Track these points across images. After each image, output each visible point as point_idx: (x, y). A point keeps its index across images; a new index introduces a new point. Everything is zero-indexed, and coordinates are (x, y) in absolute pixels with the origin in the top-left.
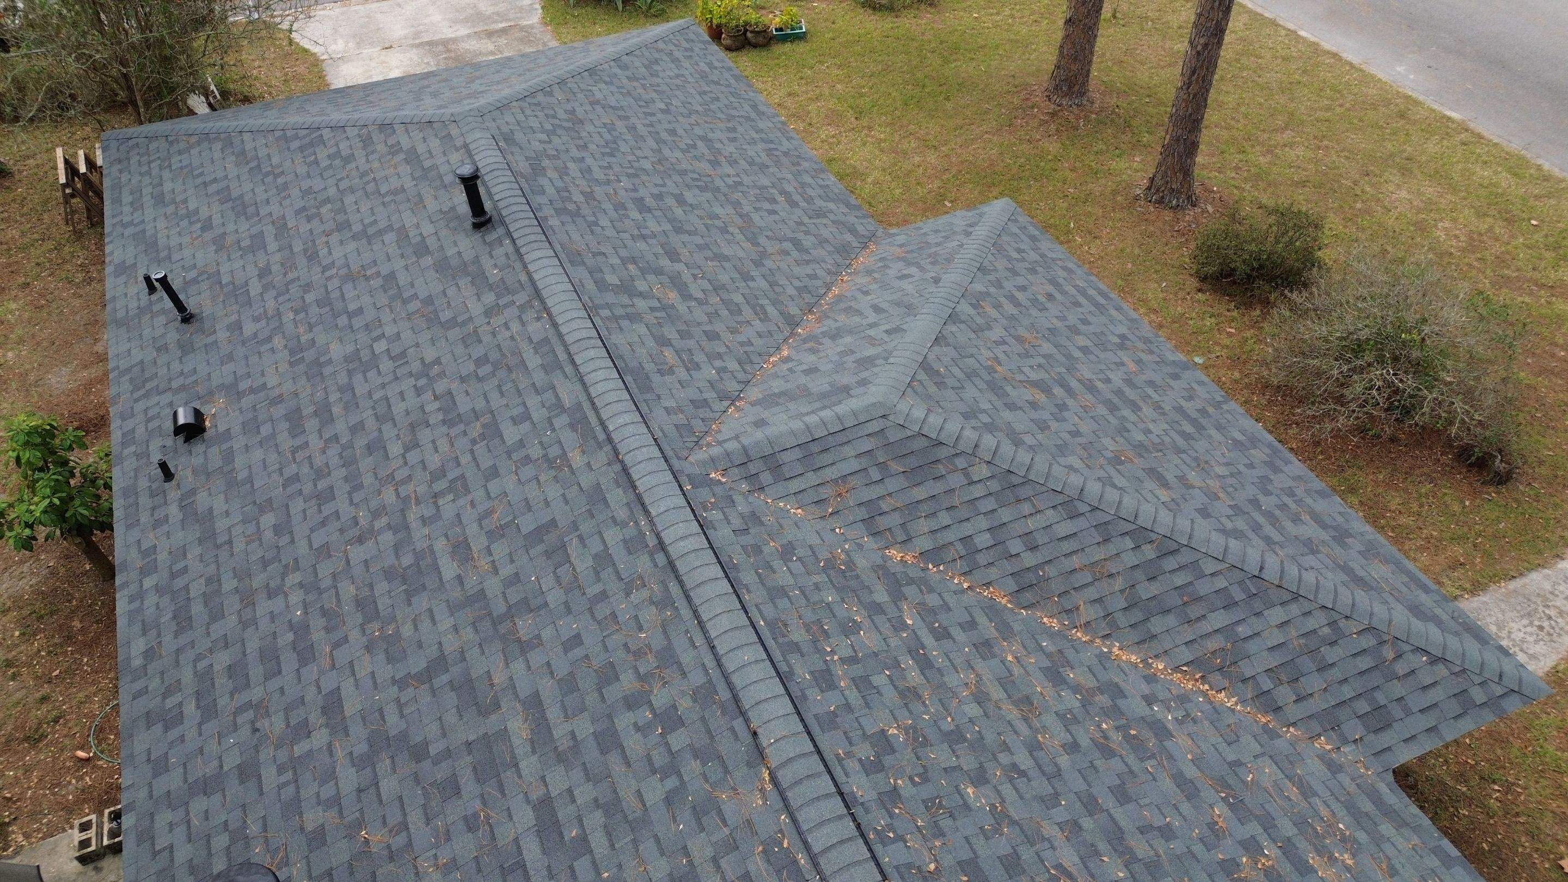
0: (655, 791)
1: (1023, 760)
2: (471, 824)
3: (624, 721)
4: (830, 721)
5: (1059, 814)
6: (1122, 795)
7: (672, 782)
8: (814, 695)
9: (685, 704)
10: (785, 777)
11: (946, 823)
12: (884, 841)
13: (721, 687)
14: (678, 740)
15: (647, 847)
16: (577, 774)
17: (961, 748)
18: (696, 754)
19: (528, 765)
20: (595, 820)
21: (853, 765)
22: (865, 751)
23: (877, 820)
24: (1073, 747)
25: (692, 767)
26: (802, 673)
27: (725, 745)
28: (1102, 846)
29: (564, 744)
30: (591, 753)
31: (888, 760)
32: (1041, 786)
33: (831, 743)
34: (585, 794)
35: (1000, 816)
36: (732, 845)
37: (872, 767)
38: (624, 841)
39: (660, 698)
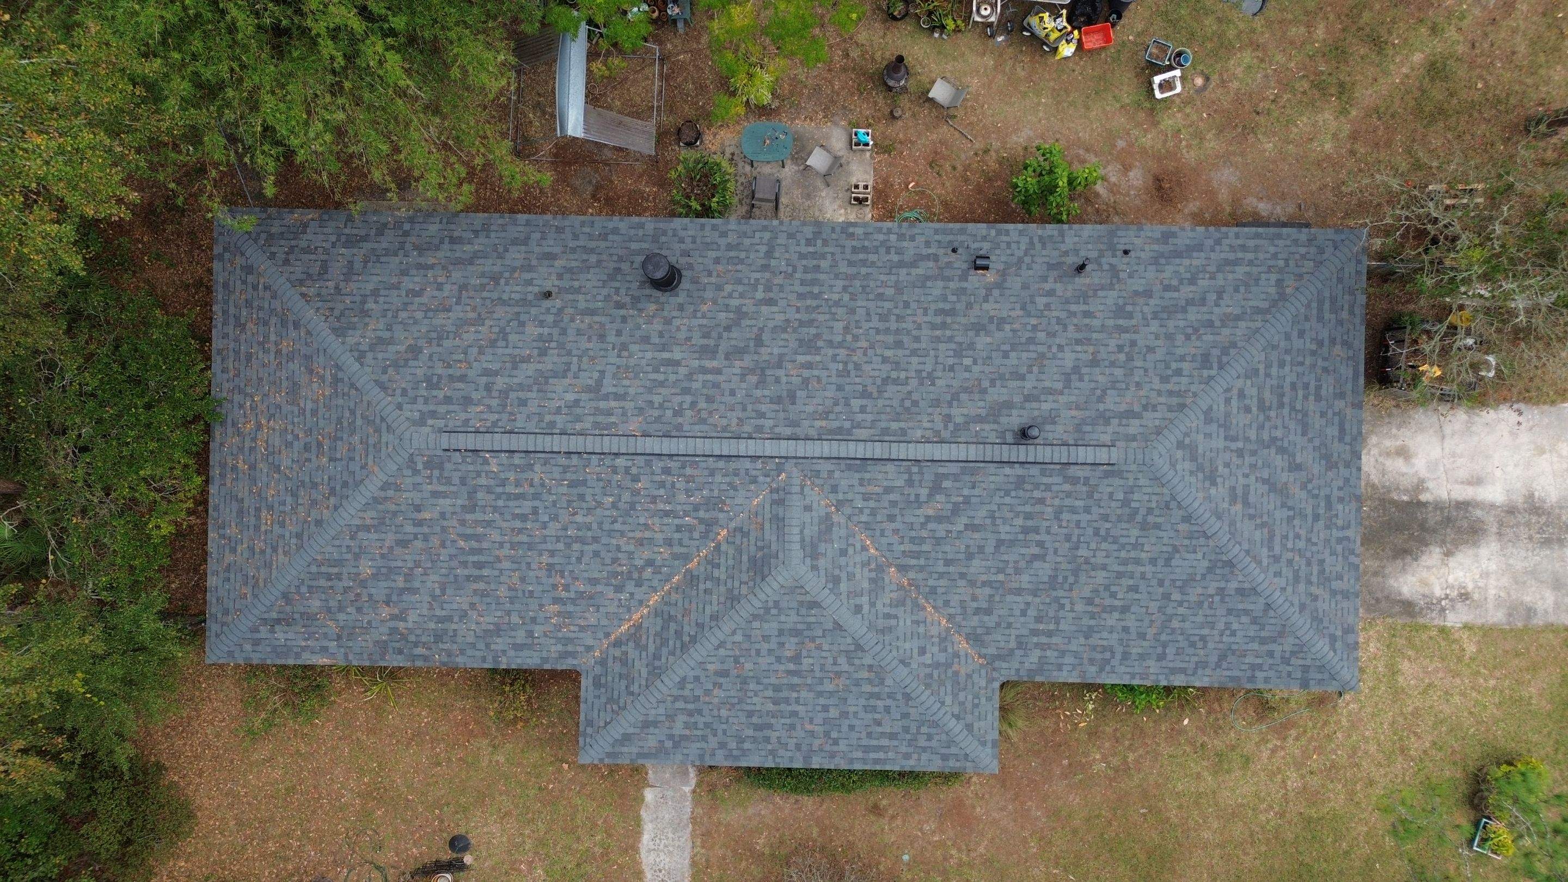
0: (657, 399)
1: (617, 526)
2: (689, 339)
3: (688, 399)
4: (648, 464)
5: (595, 526)
6: (596, 554)
7: (656, 405)
8: (661, 464)
9: (680, 420)
10: (632, 439)
11: (601, 484)
12: (601, 460)
13: (677, 434)
14: (669, 413)
15: (641, 390)
16: (681, 377)
17: (627, 506)
18: (660, 416)
19: (696, 363)
20: (661, 377)
21: (630, 463)
22: (634, 471)
23: (608, 461)
24: (618, 549)
25: (656, 413)
26: (671, 464)
27: (656, 426)
28: (580, 534)
29: (695, 377)
30: (685, 384)
31: (629, 477)
32: (606, 526)
33: (640, 460)
34: (672, 378)
35: (599, 504)
36: (624, 414)
37: (627, 469)
38: (648, 384)
39: (689, 413)
